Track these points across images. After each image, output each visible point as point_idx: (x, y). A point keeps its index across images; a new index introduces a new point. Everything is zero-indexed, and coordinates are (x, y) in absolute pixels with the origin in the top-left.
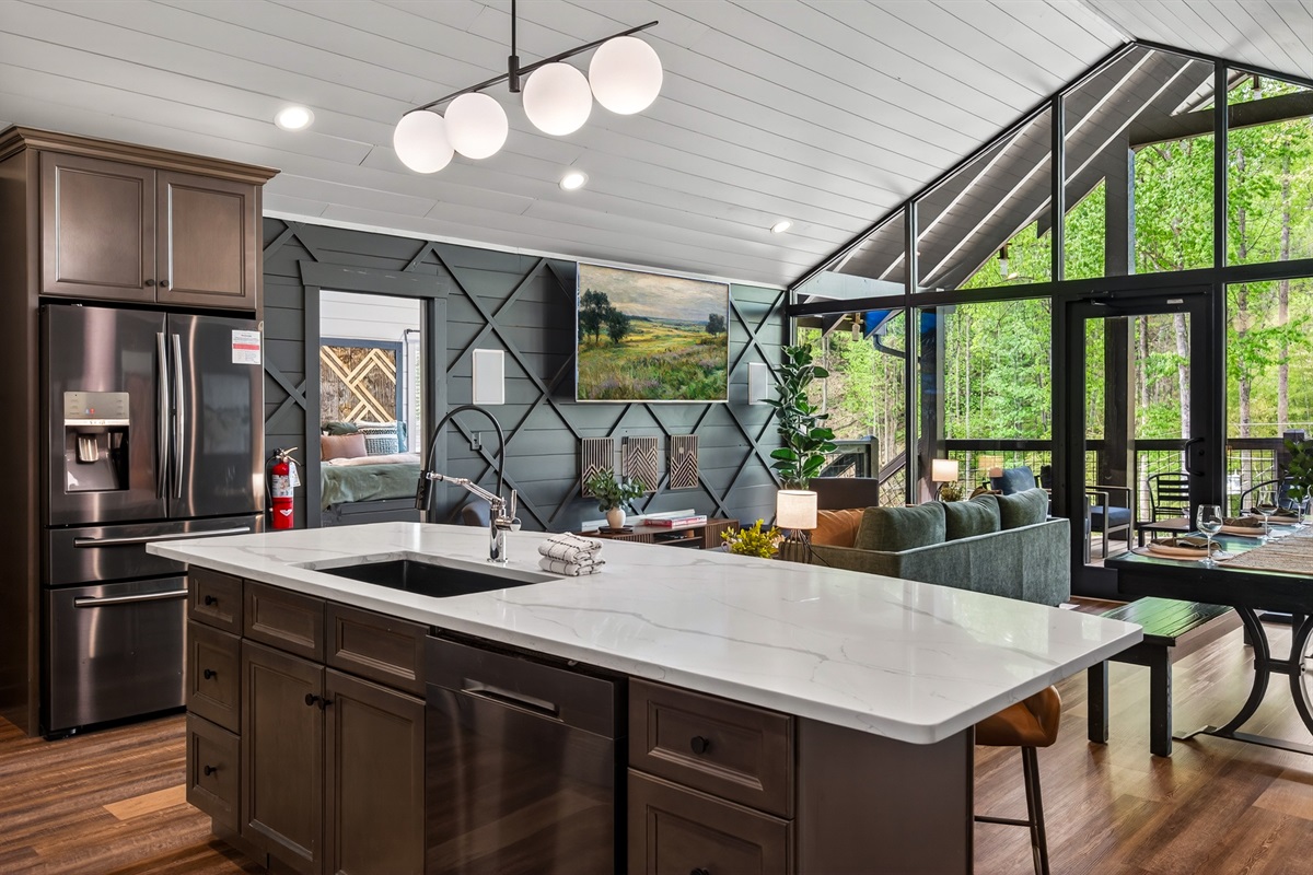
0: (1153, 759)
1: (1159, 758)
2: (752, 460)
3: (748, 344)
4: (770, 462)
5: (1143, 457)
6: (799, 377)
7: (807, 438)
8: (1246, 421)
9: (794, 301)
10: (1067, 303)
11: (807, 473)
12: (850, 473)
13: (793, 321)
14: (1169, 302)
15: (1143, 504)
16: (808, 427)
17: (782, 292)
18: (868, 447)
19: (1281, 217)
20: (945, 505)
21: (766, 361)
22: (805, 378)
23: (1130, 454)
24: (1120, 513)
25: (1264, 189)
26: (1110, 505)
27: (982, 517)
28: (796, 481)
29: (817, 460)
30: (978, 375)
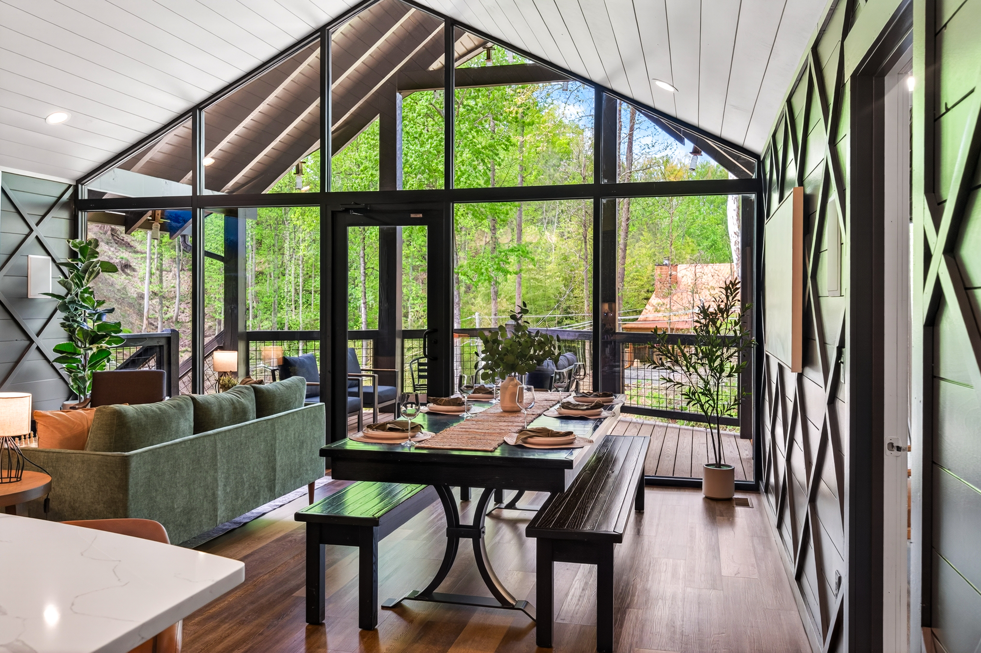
0: (361, 634)
1: (366, 632)
2: (33, 353)
3: (27, 236)
4: (52, 356)
5: (408, 343)
6: (85, 271)
7: (93, 331)
8: (495, 315)
9: (84, 195)
10: (333, 212)
11: (93, 366)
12: (151, 365)
13: (83, 216)
14: (412, 216)
15: (408, 382)
16: (94, 322)
17: (70, 186)
18: (169, 339)
19: (517, 167)
20: (193, 399)
21: (49, 254)
22: (91, 273)
23: (398, 342)
24: (388, 391)
25: (506, 145)
26: (379, 385)
27: (235, 408)
28: (80, 375)
29: (104, 354)
30: (310, 277)
